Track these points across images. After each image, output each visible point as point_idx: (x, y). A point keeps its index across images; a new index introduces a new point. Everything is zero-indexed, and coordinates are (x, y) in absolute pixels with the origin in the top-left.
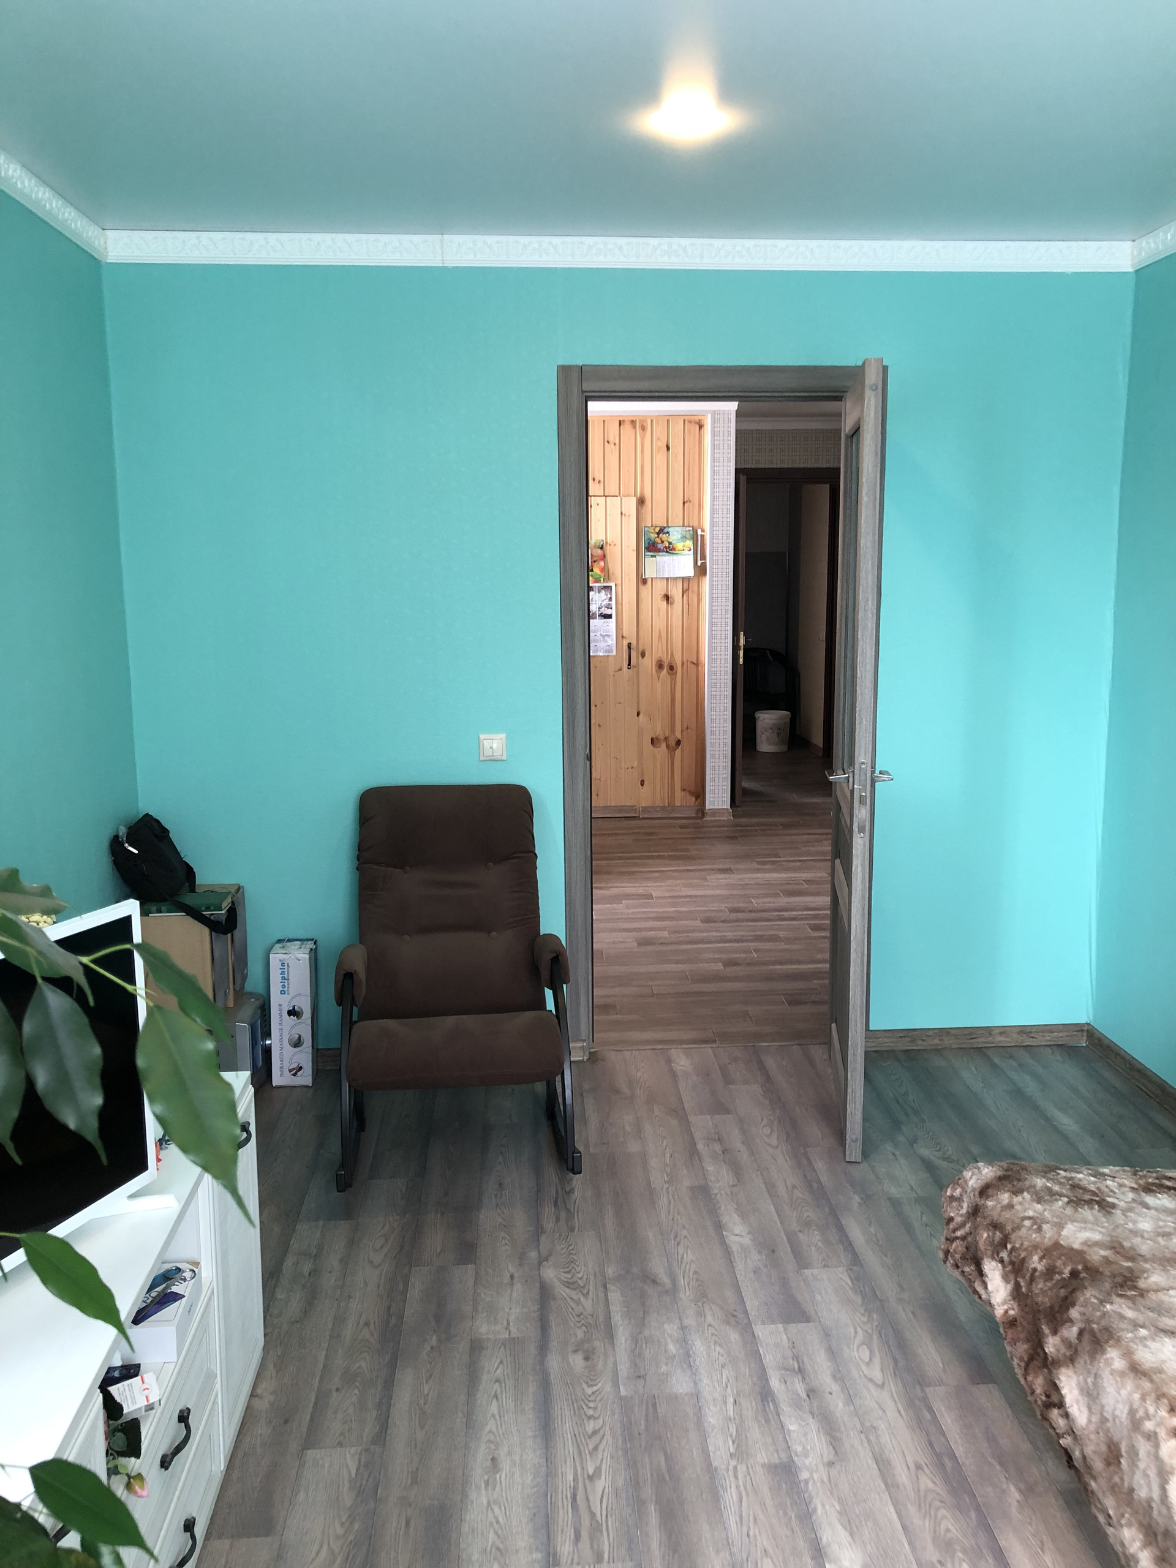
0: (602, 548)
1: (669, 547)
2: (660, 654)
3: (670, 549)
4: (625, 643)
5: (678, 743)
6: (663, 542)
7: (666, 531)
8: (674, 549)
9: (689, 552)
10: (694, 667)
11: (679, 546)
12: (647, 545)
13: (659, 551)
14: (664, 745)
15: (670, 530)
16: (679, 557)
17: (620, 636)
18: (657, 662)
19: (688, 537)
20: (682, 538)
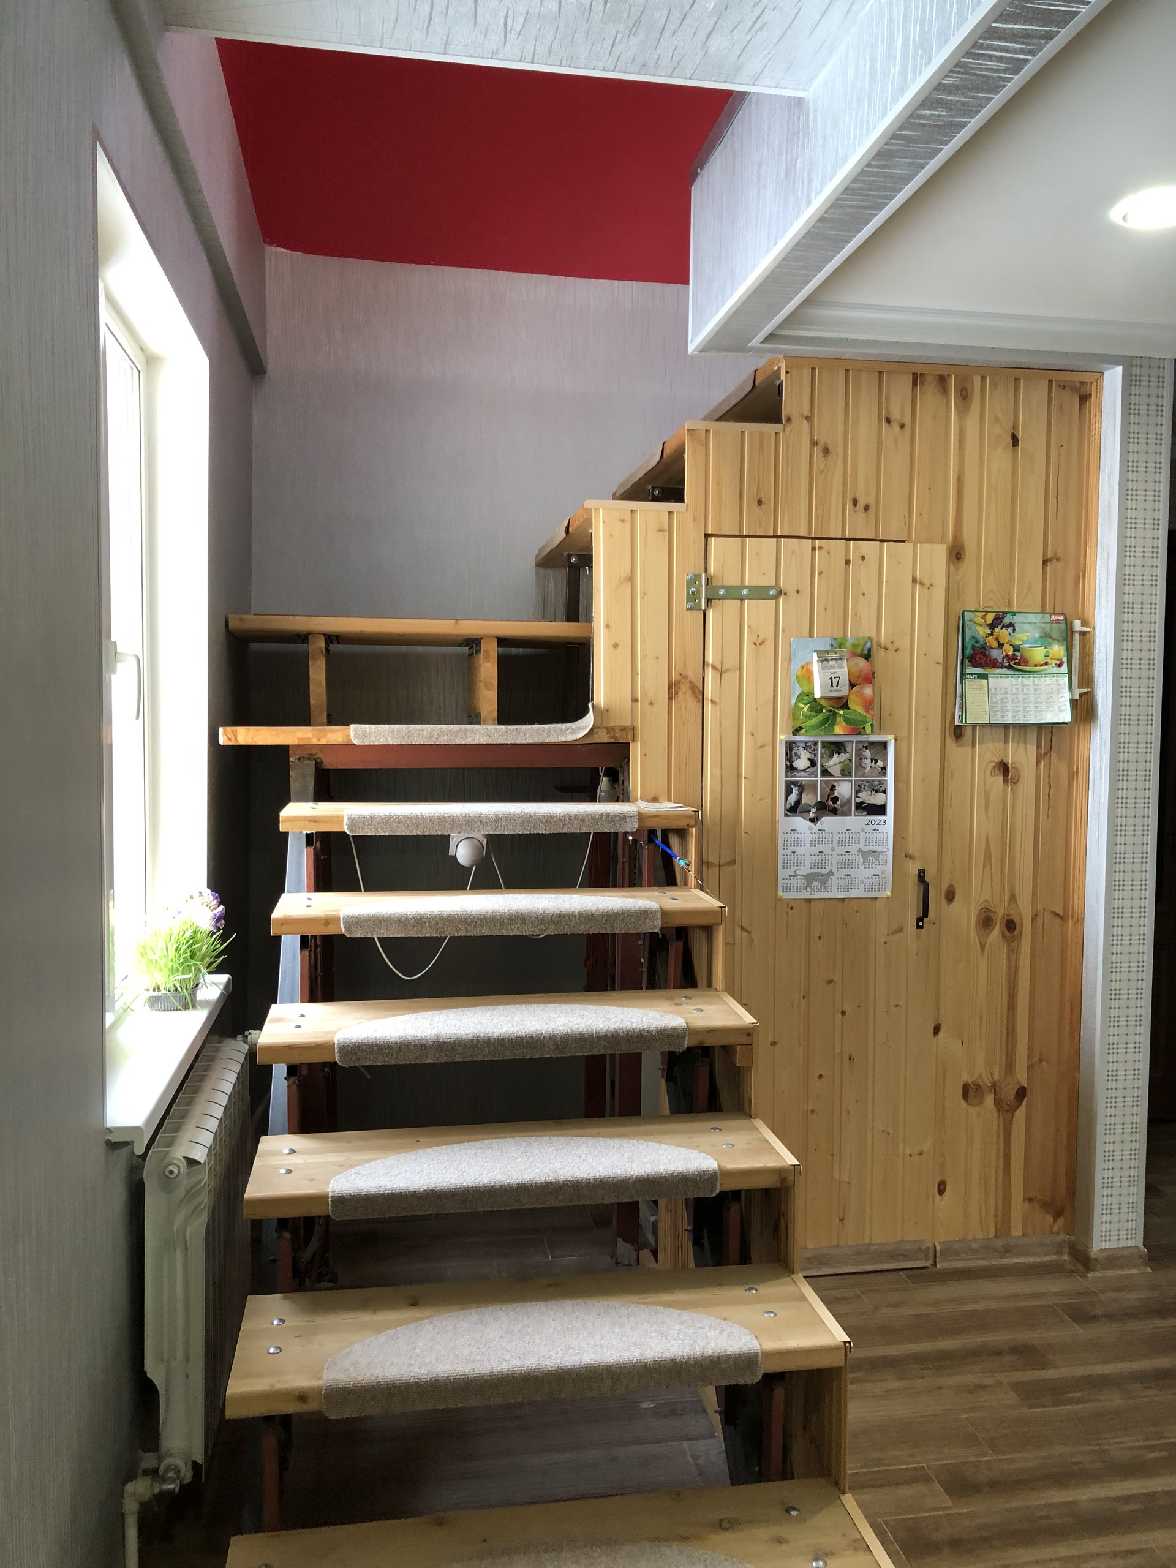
0: (867, 656)
1: (1014, 657)
2: (987, 895)
3: (1016, 663)
4: (913, 868)
5: (1021, 1093)
6: (1001, 646)
7: (1006, 621)
8: (1024, 662)
9: (1056, 670)
10: (1058, 920)
11: (1037, 655)
12: (968, 651)
13: (994, 664)
14: (990, 1099)
15: (1017, 619)
16: (1038, 680)
17: (902, 854)
18: (979, 913)
19: (1054, 635)
20: (1041, 637)
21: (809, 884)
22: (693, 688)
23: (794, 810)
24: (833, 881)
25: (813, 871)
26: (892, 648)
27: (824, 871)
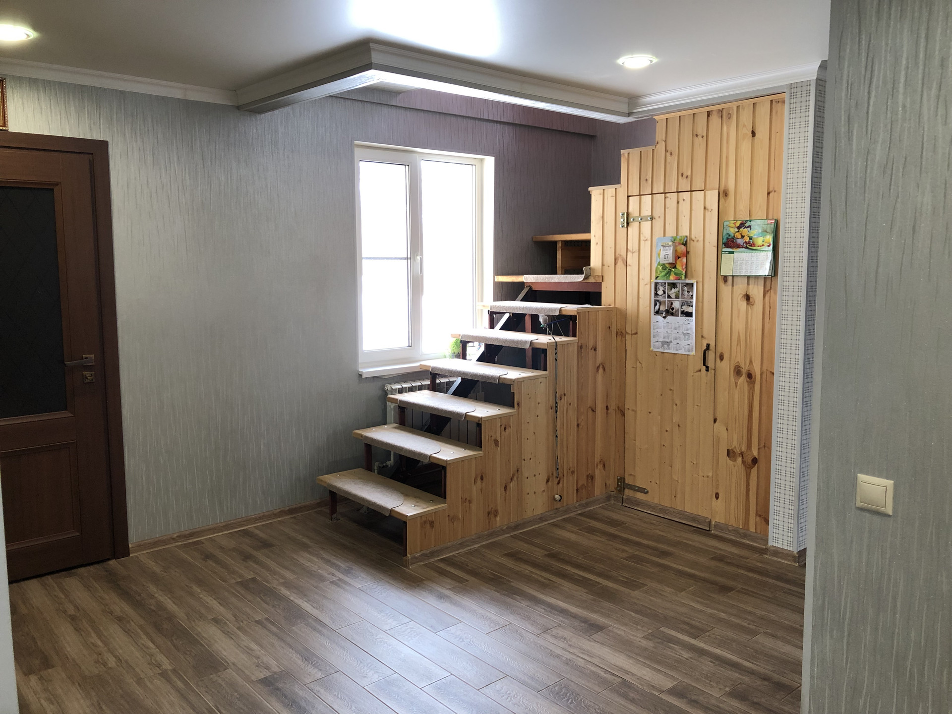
0: (685, 244)
1: (749, 243)
2: (738, 359)
3: (749, 245)
4: (704, 343)
5: (753, 460)
6: (743, 237)
7: (747, 225)
8: (753, 245)
9: (767, 248)
11: (759, 241)
12: (725, 240)
13: (738, 246)
14: (740, 460)
15: (752, 223)
16: (758, 254)
17: (700, 336)
18: (735, 369)
19: (768, 230)
20: (762, 232)
21: (663, 346)
22: (623, 260)
23: (657, 312)
24: (672, 345)
25: (664, 340)
26: (695, 240)
27: (668, 341)
